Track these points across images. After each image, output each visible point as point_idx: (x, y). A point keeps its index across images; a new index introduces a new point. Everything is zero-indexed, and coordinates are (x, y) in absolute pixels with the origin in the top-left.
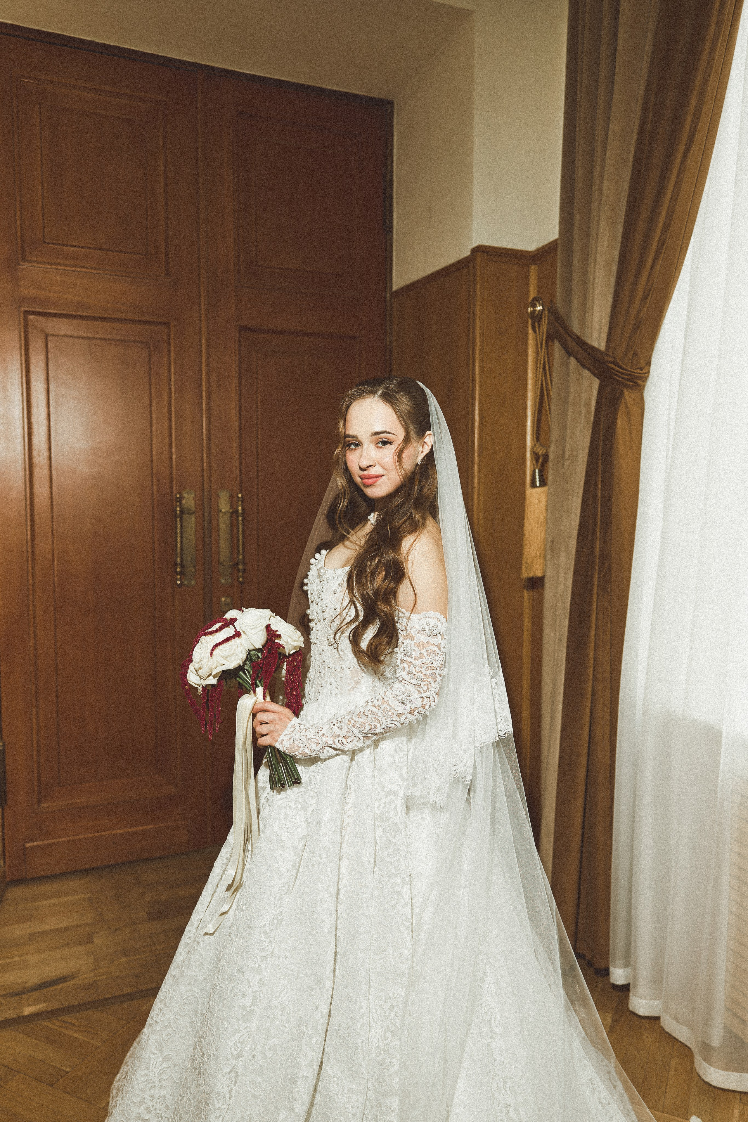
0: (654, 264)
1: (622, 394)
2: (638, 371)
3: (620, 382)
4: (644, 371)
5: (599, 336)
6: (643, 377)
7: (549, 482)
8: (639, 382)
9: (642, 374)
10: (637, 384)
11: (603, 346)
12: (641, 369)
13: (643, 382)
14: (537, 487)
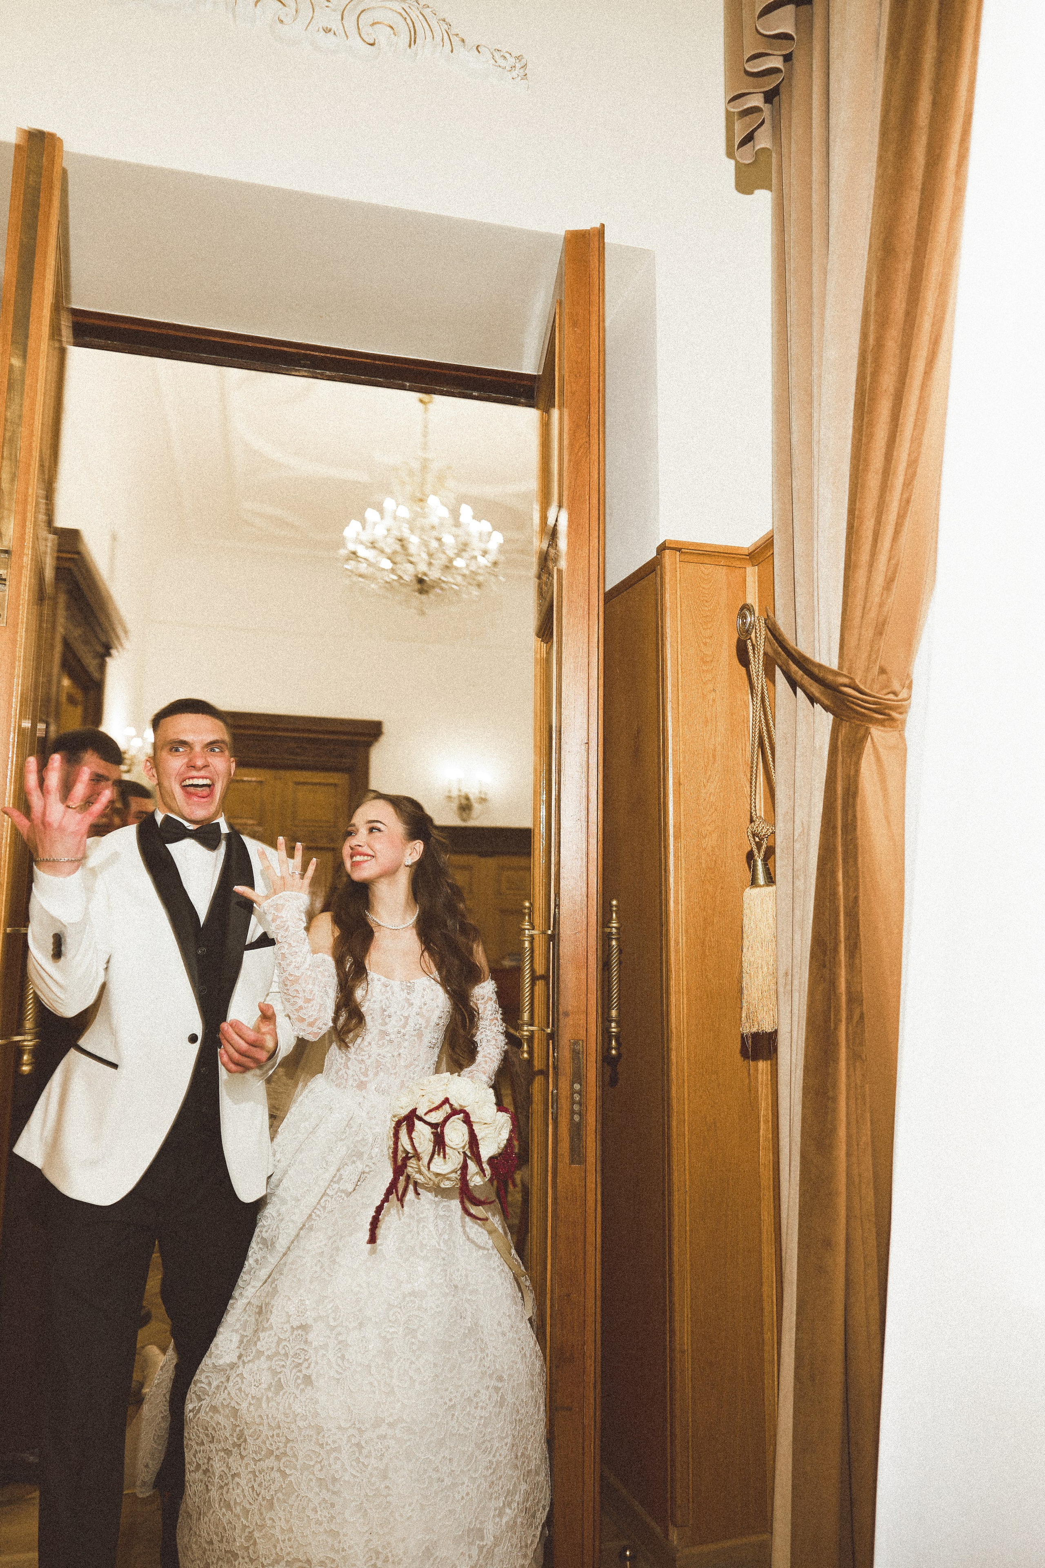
0: (897, 533)
1: (867, 732)
2: (891, 696)
3: (863, 714)
4: (900, 697)
5: (829, 649)
6: (899, 707)
7: (778, 878)
8: (894, 714)
9: (897, 701)
10: (893, 719)
11: (834, 665)
12: (895, 693)
13: (901, 713)
14: (760, 886)
